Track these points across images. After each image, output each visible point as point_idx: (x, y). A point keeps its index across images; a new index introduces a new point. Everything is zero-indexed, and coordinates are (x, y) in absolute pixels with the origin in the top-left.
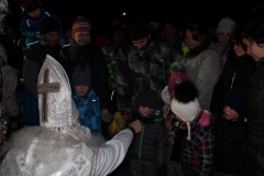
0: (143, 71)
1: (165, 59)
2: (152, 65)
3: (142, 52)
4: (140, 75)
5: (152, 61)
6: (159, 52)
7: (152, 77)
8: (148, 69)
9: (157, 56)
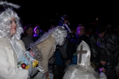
0: (103, 47)
1: (114, 41)
2: (108, 44)
3: (103, 39)
4: (102, 49)
5: (108, 42)
6: (111, 38)
7: (108, 50)
8: (106, 46)
9: (110, 40)
